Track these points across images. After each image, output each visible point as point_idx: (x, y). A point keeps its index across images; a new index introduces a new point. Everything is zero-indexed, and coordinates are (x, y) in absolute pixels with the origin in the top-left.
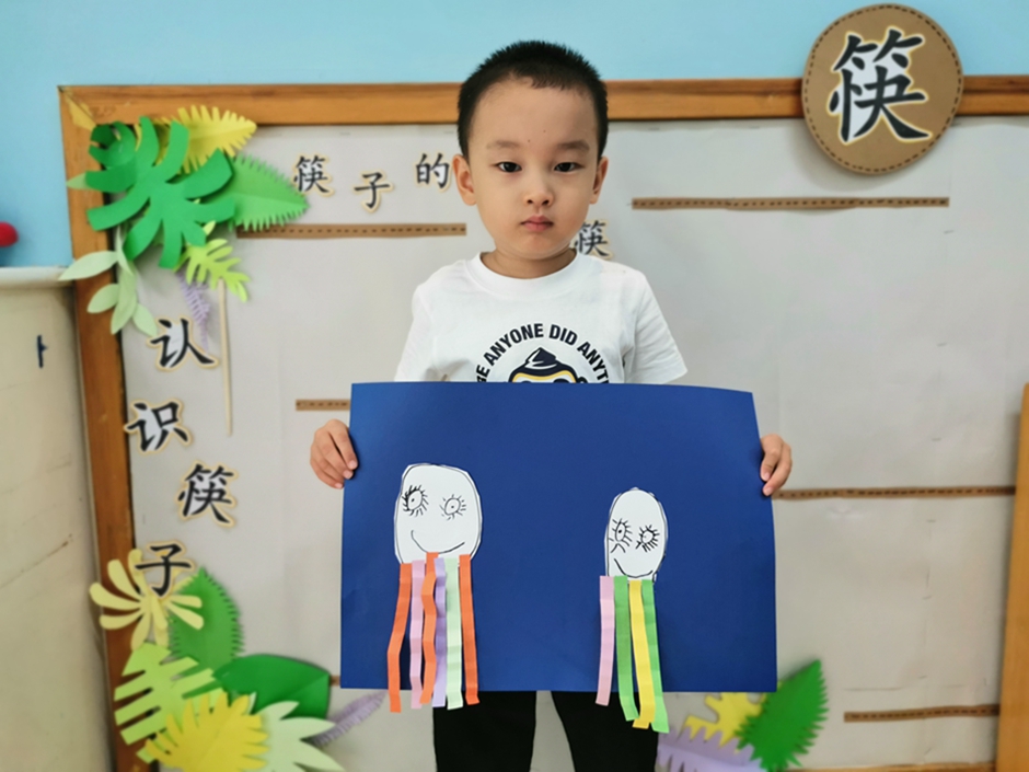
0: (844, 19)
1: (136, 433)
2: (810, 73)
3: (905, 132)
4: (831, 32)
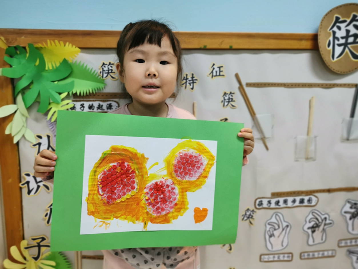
0: (334, 9)
1: (25, 187)
2: (320, 32)
3: (355, 57)
4: (328, 15)
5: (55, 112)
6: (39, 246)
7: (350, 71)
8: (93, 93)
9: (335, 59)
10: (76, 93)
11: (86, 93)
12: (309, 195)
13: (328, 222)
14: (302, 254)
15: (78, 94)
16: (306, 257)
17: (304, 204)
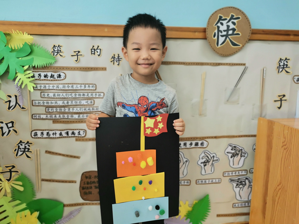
0: (218, 11)
2: (208, 26)
3: (234, 44)
4: (214, 15)
5: (20, 79)
6: (11, 172)
7: (230, 54)
8: (47, 66)
9: (219, 46)
10: (35, 66)
11: (42, 66)
12: (202, 140)
13: (215, 159)
14: (197, 181)
15: (36, 67)
16: (200, 183)
17: (198, 146)
